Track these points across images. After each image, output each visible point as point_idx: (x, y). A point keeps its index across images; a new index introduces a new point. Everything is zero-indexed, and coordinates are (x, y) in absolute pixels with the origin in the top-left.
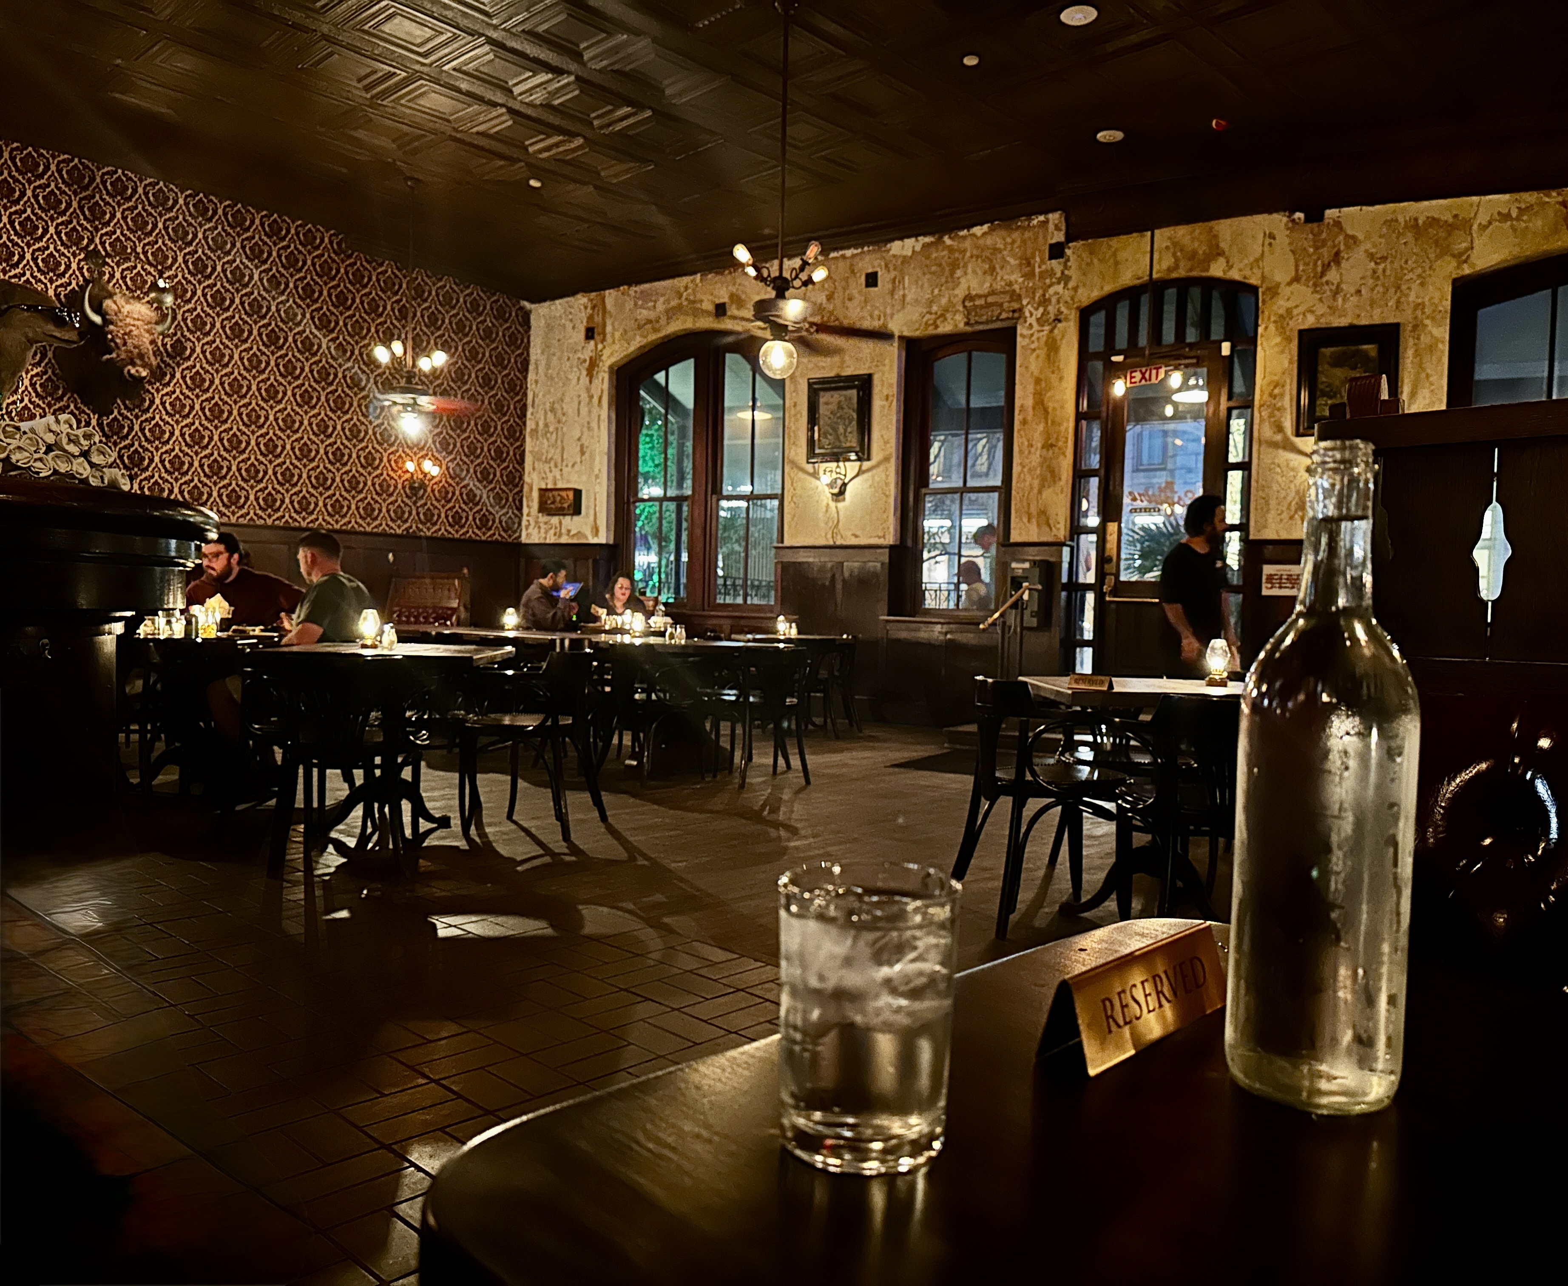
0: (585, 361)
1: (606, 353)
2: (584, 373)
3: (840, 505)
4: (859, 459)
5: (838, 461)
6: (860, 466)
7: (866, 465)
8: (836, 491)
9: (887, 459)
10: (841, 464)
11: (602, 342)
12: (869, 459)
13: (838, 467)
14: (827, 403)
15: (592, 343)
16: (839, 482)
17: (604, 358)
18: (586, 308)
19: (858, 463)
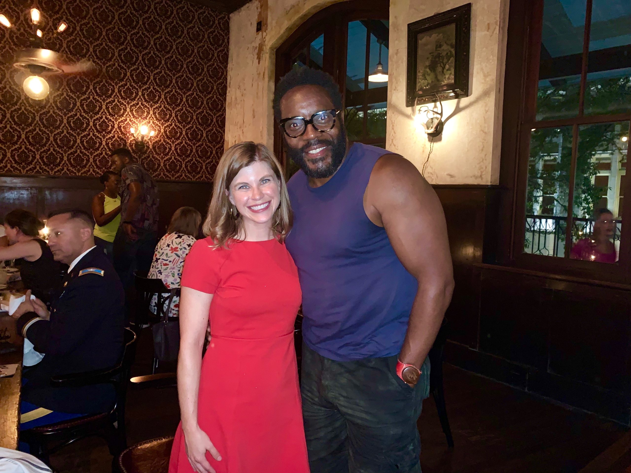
0: (256, 48)
1: (267, 38)
2: (256, 56)
3: (436, 145)
4: (457, 96)
5: (435, 101)
6: (458, 103)
7: (464, 101)
8: (431, 131)
9: (486, 94)
10: (438, 104)
11: (265, 32)
12: (467, 94)
13: (435, 107)
14: (425, 45)
15: (260, 33)
16: (436, 122)
17: (266, 42)
18: (257, 8)
19: (456, 100)
